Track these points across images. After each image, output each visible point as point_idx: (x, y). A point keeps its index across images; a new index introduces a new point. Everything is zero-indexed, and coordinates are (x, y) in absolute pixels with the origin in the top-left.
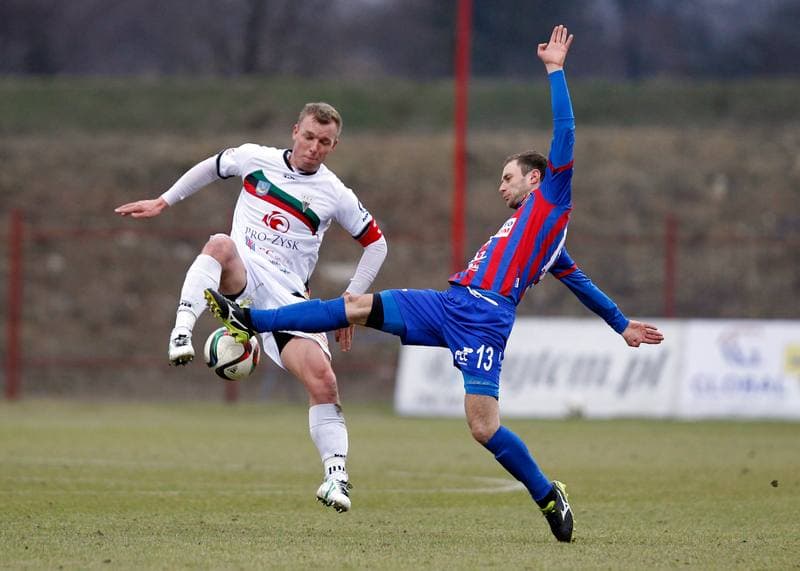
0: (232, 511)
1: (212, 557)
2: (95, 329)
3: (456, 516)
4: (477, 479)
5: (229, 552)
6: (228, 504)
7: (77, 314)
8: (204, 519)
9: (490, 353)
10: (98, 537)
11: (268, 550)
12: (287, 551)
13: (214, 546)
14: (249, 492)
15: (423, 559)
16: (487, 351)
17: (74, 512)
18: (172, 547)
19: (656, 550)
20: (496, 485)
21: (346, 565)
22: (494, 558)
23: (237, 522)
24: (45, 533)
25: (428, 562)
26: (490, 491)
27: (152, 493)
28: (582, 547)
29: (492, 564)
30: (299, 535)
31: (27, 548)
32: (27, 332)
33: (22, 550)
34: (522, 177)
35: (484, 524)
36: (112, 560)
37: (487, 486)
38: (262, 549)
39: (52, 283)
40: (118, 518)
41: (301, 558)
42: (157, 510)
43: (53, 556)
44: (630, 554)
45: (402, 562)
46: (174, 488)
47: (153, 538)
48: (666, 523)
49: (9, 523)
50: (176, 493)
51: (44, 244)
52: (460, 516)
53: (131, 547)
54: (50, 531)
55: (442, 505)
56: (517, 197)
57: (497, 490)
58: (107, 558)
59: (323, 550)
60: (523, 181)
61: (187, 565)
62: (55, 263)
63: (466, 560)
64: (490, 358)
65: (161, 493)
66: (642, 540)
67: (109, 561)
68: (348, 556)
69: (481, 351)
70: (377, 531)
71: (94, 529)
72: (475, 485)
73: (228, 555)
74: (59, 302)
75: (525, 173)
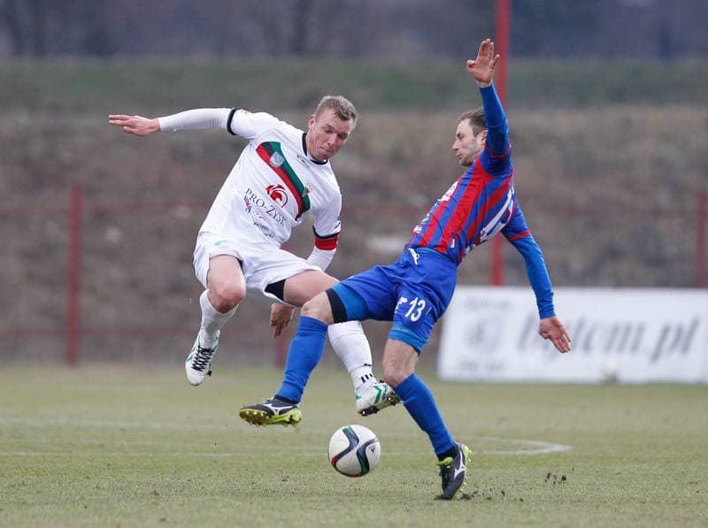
0: (282, 472)
1: (263, 516)
2: (151, 298)
3: (497, 477)
4: (515, 442)
5: (280, 511)
6: (279, 465)
7: (134, 284)
8: (255, 479)
9: (421, 305)
10: (153, 496)
11: (316, 509)
12: (335, 510)
13: (265, 505)
14: (298, 455)
15: (465, 519)
16: (419, 304)
17: (131, 473)
18: (225, 506)
19: (688, 509)
20: (535, 448)
21: (391, 524)
22: (533, 517)
23: (287, 483)
24: (104, 493)
25: (469, 521)
26: (528, 453)
27: (207, 455)
28: (616, 506)
29: (531, 523)
30: (346, 495)
31: (86, 507)
32: (86, 301)
33: (81, 509)
34: (472, 137)
35: (524, 484)
36: (168, 519)
37: (525, 449)
38: (311, 508)
39: (110, 254)
40: (173, 479)
41: (348, 517)
42: (210, 471)
43: (111, 514)
44: (663, 513)
45: (446, 521)
46: (227, 450)
47: (207, 497)
48: (697, 483)
49: (70, 483)
50: (228, 455)
51: (102, 217)
52: (501, 478)
53: (186, 506)
54: (108, 491)
55: (482, 467)
56: (468, 157)
57: (535, 452)
58: (163, 516)
59: (369, 509)
60: (474, 141)
61: (239, 524)
62: (113, 235)
63: (505, 519)
64: (420, 310)
65: (214, 455)
66: (674, 500)
67: (164, 520)
68: (393, 514)
69: (414, 303)
70: (421, 491)
71: (151, 489)
72: (516, 448)
73: (279, 515)
74: (116, 273)
75: (476, 134)
